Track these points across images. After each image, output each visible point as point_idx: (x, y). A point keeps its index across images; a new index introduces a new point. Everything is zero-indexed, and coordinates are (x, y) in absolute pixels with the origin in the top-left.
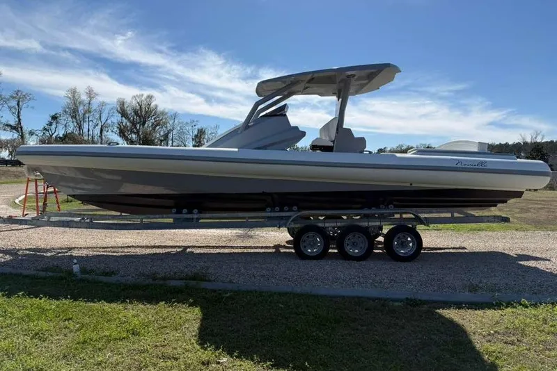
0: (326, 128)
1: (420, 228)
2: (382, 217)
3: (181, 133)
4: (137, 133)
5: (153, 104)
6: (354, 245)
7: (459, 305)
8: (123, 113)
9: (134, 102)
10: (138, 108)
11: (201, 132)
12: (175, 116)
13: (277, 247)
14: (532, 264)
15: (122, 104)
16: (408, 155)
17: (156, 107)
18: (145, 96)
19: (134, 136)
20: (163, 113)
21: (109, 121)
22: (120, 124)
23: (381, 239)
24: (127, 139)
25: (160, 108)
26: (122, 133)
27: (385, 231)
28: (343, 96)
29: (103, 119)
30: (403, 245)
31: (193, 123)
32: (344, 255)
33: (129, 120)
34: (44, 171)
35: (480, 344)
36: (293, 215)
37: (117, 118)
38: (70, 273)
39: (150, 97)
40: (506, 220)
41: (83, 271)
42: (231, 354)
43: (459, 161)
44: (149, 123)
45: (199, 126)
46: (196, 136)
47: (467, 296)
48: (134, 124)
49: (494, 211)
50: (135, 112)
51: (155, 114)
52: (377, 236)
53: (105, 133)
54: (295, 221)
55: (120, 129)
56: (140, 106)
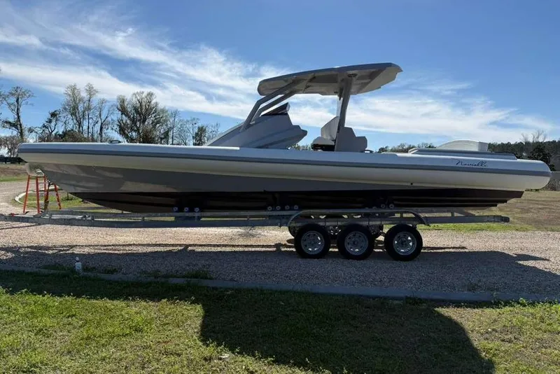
0: (328, 127)
1: (420, 228)
2: (383, 217)
3: (181, 131)
4: (138, 130)
5: (153, 102)
6: (355, 244)
7: (458, 304)
8: (123, 111)
9: (135, 100)
10: (138, 105)
11: (202, 130)
12: (175, 114)
13: (278, 246)
14: (531, 263)
15: (123, 101)
16: (409, 155)
17: (157, 104)
18: (145, 93)
19: (134, 134)
20: (163, 111)
21: (109, 119)
22: (120, 121)
23: (381, 238)
24: (126, 136)
25: (161, 106)
26: (122, 131)
27: (386, 230)
28: (344, 95)
29: (103, 117)
30: (404, 244)
31: (194, 121)
32: (344, 254)
33: (129, 117)
34: (46, 169)
35: (477, 341)
36: (295, 214)
37: (117, 115)
38: (73, 270)
39: (150, 95)
40: (506, 220)
41: (85, 269)
42: (232, 350)
43: (460, 161)
44: (149, 121)
45: (200, 124)
46: (197, 134)
47: (467, 295)
48: (134, 121)
50: (136, 109)
51: (155, 111)
52: (378, 235)
53: (105, 131)
54: (296, 219)
55: (120, 126)
56: (141, 103)
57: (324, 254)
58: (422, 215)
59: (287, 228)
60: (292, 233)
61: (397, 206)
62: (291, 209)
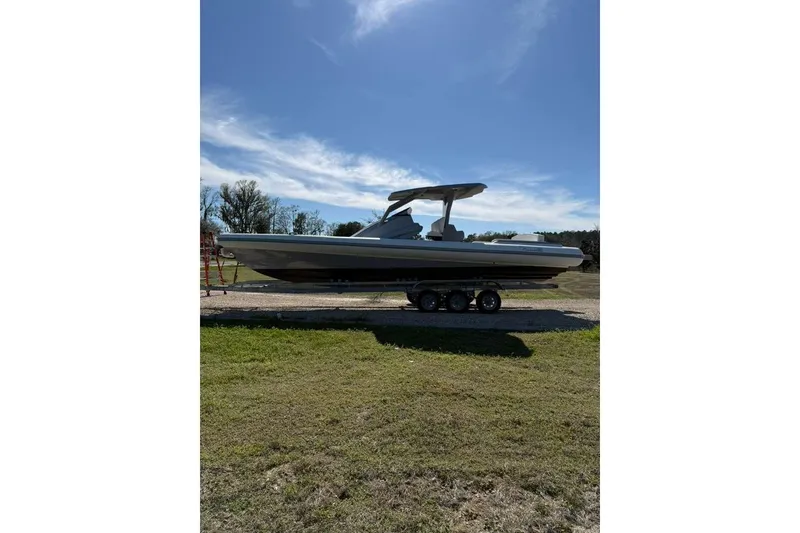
0: (436, 224)
1: (499, 292)
2: (474, 285)
3: (282, 217)
4: (240, 217)
5: (256, 190)
6: (456, 303)
7: (520, 332)
8: (226, 197)
9: (238, 188)
10: (242, 193)
11: (302, 217)
12: (276, 201)
13: (402, 307)
14: (572, 315)
15: (226, 189)
16: (492, 243)
17: (259, 192)
18: (248, 182)
19: (237, 220)
20: (265, 199)
21: (213, 206)
22: (223, 208)
23: (474, 302)
24: (229, 223)
25: (263, 194)
26: (225, 217)
27: (477, 293)
28: (448, 201)
29: (208, 204)
30: (489, 303)
31: (294, 208)
32: (450, 310)
33: (232, 205)
34: (236, 251)
36: (416, 283)
37: (220, 202)
39: (253, 183)
40: (556, 286)
42: (400, 346)
44: (252, 207)
45: (300, 211)
46: (297, 221)
47: (527, 328)
48: (236, 208)
49: (548, 282)
50: (239, 196)
51: (258, 199)
52: (472, 300)
53: (209, 217)
54: (418, 286)
55: (223, 213)
56: (244, 191)
57: (435, 310)
58: (501, 284)
59: (405, 294)
60: (409, 299)
61: (484, 278)
62: (413, 280)
